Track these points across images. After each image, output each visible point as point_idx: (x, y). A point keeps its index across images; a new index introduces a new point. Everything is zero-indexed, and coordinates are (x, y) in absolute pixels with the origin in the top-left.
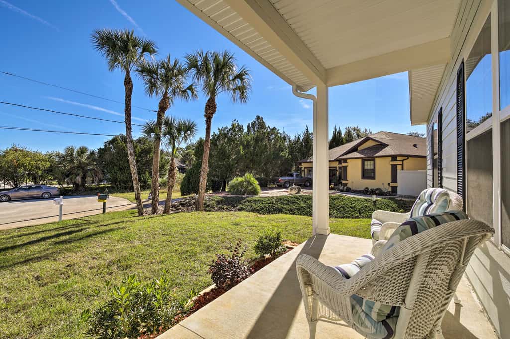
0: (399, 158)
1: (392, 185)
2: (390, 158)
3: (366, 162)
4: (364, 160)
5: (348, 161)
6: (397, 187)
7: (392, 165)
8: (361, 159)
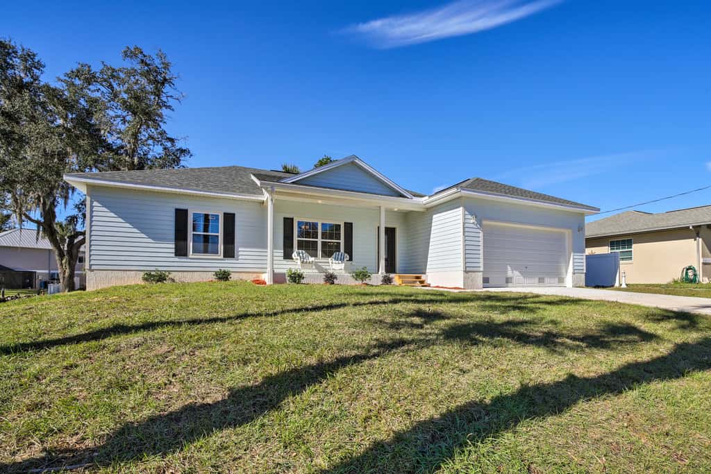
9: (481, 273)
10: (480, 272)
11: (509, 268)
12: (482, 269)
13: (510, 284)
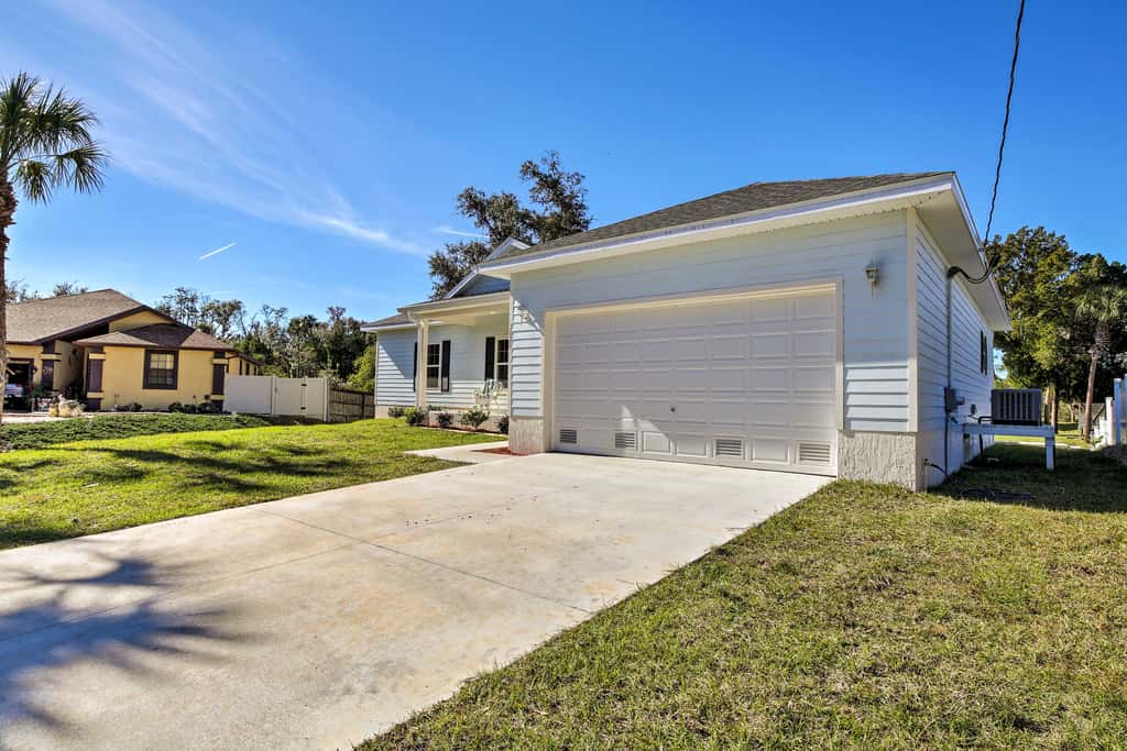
0: (227, 355)
1: (214, 397)
2: (211, 354)
3: (154, 357)
4: (149, 352)
5: (106, 349)
6: (222, 401)
7: (215, 365)
8: (143, 350)
9: (540, 422)
10: (537, 418)
11: (626, 412)
12: (540, 413)
13: (628, 451)
